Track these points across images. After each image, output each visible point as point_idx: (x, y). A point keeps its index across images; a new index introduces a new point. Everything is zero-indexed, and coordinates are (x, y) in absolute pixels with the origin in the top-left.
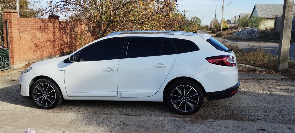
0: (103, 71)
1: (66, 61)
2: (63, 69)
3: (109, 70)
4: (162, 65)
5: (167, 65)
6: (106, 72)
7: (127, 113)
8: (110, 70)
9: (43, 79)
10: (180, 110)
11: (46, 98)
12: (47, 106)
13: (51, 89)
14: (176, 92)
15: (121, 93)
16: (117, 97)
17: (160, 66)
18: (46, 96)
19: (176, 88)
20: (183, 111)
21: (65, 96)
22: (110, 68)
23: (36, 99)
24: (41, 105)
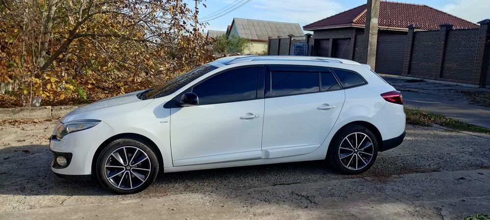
0: (241, 118)
1: (167, 105)
2: (167, 119)
3: (250, 117)
5: (334, 106)
6: (245, 120)
7: (283, 180)
8: (253, 116)
9: (127, 140)
10: (350, 168)
11: (131, 174)
12: (132, 188)
13: (140, 155)
14: (346, 144)
15: (267, 153)
16: (260, 158)
17: (326, 108)
18: (129, 170)
19: (346, 137)
20: (353, 169)
21: (168, 167)
22: (252, 114)
23: (108, 179)
24: (118, 187)
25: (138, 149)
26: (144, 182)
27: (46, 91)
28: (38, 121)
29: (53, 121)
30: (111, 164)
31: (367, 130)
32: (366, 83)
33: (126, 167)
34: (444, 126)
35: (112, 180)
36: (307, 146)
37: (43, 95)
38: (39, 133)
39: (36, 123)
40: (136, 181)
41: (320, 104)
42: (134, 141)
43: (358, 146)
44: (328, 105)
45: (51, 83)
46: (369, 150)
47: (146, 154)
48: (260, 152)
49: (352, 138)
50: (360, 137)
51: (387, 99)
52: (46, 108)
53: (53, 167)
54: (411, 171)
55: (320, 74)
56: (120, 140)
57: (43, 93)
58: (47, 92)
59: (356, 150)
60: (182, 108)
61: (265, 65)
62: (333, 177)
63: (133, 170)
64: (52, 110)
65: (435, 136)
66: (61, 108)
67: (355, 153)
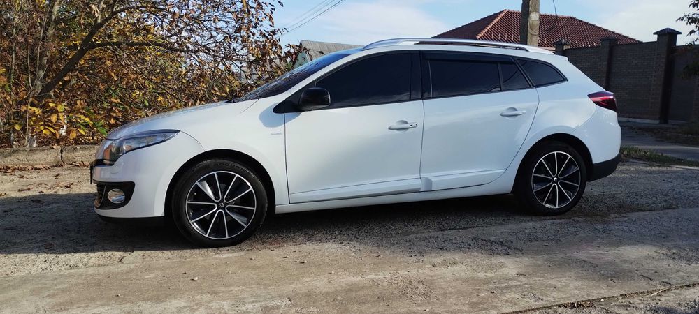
0: (390, 129)
1: (279, 109)
2: (281, 129)
3: (404, 127)
4: (516, 110)
5: (524, 111)
6: (395, 131)
7: (452, 224)
8: (408, 126)
9: (219, 161)
10: (548, 206)
11: (226, 214)
12: (227, 237)
13: (240, 186)
14: (541, 169)
15: (428, 182)
16: (417, 191)
17: (513, 114)
18: (224, 209)
19: (542, 159)
20: (552, 207)
21: (283, 203)
22: (406, 123)
23: (191, 222)
24: (207, 236)
25: (237, 175)
26: (246, 227)
27: (49, 126)
28: (41, 167)
29: (65, 167)
30: (195, 199)
31: (571, 149)
32: (565, 79)
33: (218, 203)
34: (644, 161)
35: (196, 225)
36: (486, 173)
37: (44, 132)
38: (50, 181)
39: (39, 169)
40: (234, 226)
41: (503, 108)
42: (230, 163)
43: (558, 173)
44: (515, 110)
45: (57, 112)
46: (573, 178)
47: (249, 184)
48: (419, 181)
49: (550, 160)
50: (562, 158)
51: (597, 103)
52: (53, 148)
53: (99, 208)
54: (631, 210)
55: (499, 65)
56: (209, 161)
57: (45, 129)
58: (51, 127)
59: (555, 178)
60: (302, 113)
61: (420, 51)
62: (524, 219)
63: (229, 208)
64: (62, 151)
65: (639, 172)
66: (76, 149)
67: (554, 182)
